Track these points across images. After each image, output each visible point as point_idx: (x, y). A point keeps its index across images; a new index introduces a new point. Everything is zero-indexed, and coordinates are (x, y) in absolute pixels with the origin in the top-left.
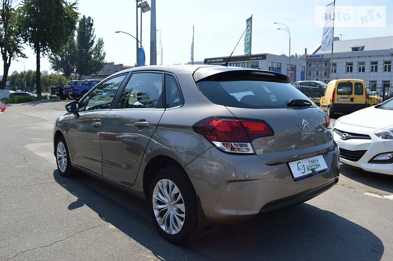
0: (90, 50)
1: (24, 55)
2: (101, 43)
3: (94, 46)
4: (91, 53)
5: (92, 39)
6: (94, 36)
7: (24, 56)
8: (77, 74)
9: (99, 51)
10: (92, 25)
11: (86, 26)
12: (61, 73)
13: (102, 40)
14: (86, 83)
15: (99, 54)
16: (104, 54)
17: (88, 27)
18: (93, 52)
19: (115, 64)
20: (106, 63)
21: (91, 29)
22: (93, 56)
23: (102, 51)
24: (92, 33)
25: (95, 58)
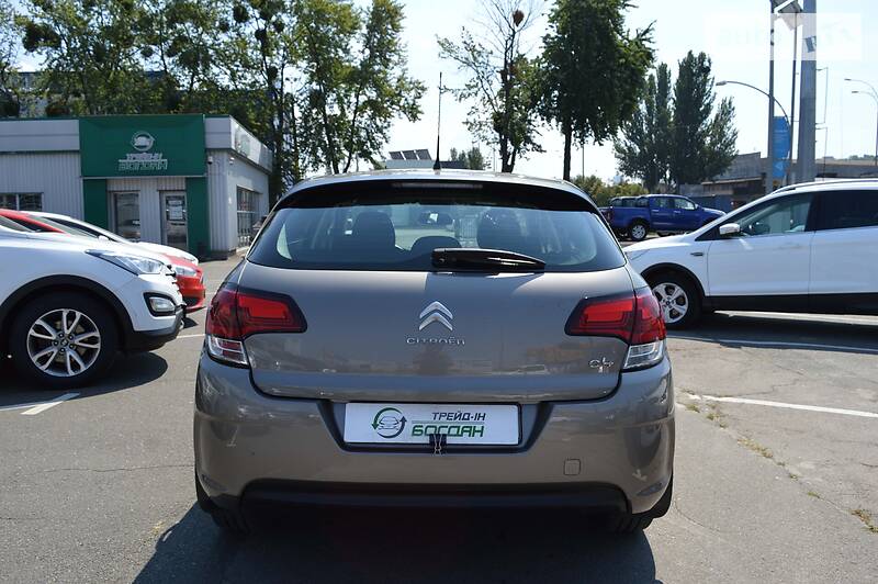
0: (702, 128)
1: (540, 147)
2: (727, 110)
3: (712, 117)
4: (704, 134)
5: (707, 101)
6: (712, 94)
7: (539, 149)
8: (673, 182)
9: (722, 129)
10: (707, 70)
11: (694, 74)
12: (638, 181)
13: (730, 103)
14: (643, 202)
15: (722, 135)
16: (735, 134)
17: (699, 75)
18: (708, 131)
21: (705, 81)
22: (708, 141)
23: (729, 129)
24: (708, 88)
25: (713, 144)
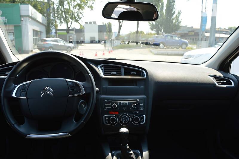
0: (173, 17)
2: (180, 13)
3: (175, 15)
4: (173, 19)
5: (174, 10)
6: (175, 8)
8: (164, 33)
9: (178, 18)
10: (174, 1)
12: (154, 32)
13: (180, 11)
14: (163, 37)
15: (178, 20)
16: (181, 20)
17: (172, 3)
18: (174, 19)
19: (188, 27)
20: (182, 26)
21: (174, 5)
22: (174, 21)
23: (180, 18)
25: (175, 22)
